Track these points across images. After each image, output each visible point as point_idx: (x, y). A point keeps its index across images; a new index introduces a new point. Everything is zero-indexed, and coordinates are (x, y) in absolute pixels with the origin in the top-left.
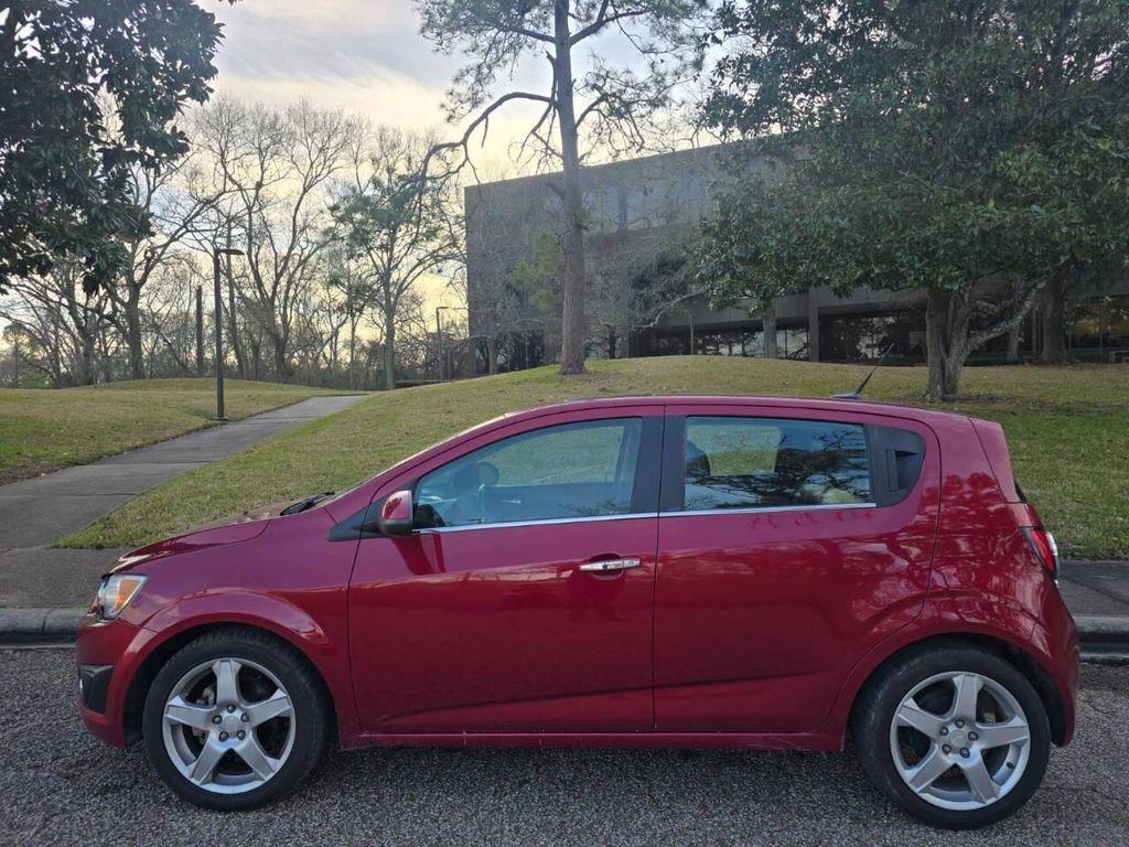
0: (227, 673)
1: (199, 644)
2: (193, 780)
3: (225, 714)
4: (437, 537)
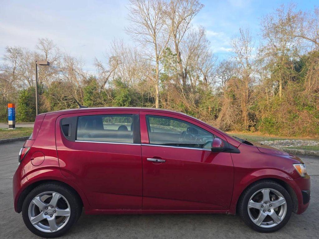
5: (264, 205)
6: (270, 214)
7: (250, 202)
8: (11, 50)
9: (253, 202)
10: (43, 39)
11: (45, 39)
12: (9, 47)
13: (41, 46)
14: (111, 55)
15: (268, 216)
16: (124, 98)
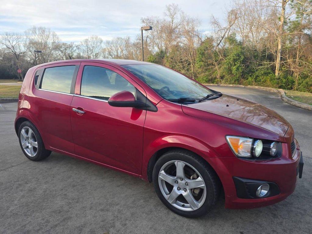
5: (179, 181)
6: (184, 194)
7: (161, 172)
8: (145, 20)
9: (165, 174)
10: (170, 5)
13: (168, 13)
14: (230, 9)
15: (181, 195)
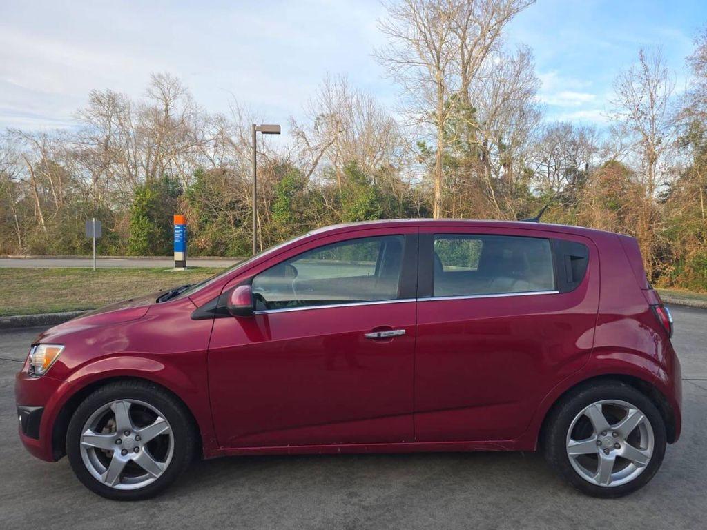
0: (121, 410)
1: (100, 393)
2: (106, 484)
3: (124, 438)
4: (266, 316)
8: (102, 99)
10: (160, 76)
11: (165, 76)
12: (97, 93)
13: (157, 91)
14: (319, 112)
16: (369, 208)
